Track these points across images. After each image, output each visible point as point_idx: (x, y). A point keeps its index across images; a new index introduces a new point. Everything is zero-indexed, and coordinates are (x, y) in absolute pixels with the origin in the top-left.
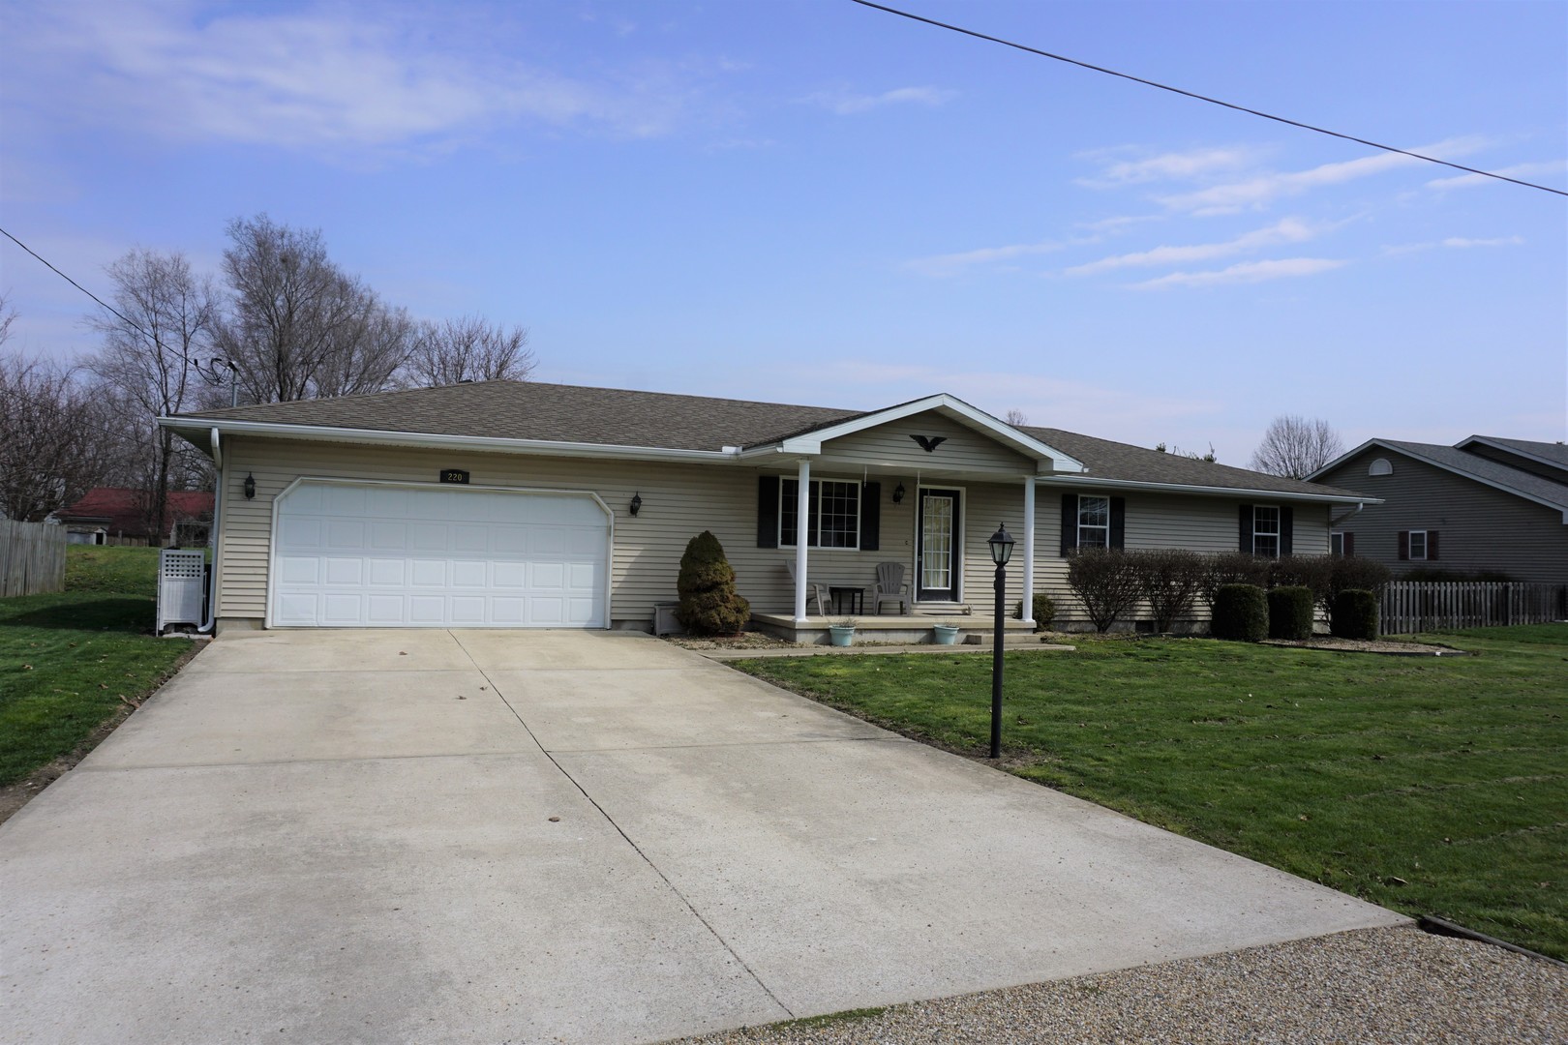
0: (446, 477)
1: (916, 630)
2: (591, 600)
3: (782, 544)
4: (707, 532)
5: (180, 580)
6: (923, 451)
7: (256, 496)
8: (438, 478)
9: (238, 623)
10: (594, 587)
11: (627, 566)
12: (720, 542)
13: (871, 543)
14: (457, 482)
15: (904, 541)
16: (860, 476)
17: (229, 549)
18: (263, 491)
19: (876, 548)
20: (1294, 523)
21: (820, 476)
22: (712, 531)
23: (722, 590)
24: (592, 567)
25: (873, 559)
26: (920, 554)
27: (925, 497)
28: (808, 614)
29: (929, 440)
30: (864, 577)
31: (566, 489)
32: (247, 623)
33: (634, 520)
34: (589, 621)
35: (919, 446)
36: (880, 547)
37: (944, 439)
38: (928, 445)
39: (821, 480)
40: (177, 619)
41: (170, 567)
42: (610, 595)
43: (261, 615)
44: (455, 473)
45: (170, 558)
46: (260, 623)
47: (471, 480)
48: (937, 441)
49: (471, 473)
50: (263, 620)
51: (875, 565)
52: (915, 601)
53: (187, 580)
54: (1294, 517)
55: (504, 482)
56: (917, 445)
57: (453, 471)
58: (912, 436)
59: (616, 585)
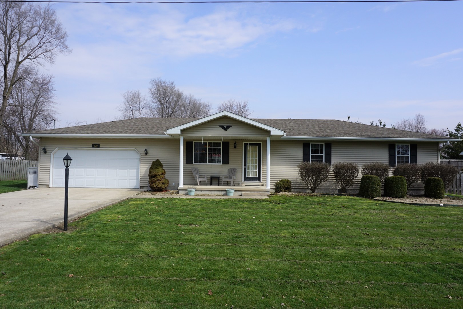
0: (93, 146)
1: (222, 191)
2: (135, 180)
3: (194, 163)
4: (158, 160)
5: (32, 175)
6: (223, 131)
7: (47, 153)
8: (91, 146)
9: (43, 186)
10: (136, 177)
11: (145, 170)
12: (161, 163)
13: (226, 161)
14: (96, 147)
15: (239, 161)
16: (221, 140)
17: (41, 166)
18: (49, 151)
19: (228, 163)
20: (418, 150)
21: (208, 141)
22: (159, 159)
23: (157, 177)
24: (136, 170)
25: (226, 167)
26: (245, 165)
27: (247, 146)
28: (183, 185)
29: (225, 127)
30: (224, 173)
31: (126, 148)
32: (45, 186)
33: (147, 156)
34: (135, 187)
35: (222, 129)
36: (229, 163)
37: (231, 126)
38: (225, 129)
39: (208, 142)
40: (32, 185)
41: (30, 172)
42: (139, 179)
43: (48, 184)
44: (96, 145)
45: (30, 169)
46: (48, 186)
47: (100, 146)
48: (228, 127)
49: (100, 145)
50: (49, 185)
51: (228, 169)
52: (243, 181)
53: (34, 175)
54: (417, 148)
55: (109, 147)
56: (221, 129)
57: (95, 144)
58: (219, 126)
59: (141, 176)
